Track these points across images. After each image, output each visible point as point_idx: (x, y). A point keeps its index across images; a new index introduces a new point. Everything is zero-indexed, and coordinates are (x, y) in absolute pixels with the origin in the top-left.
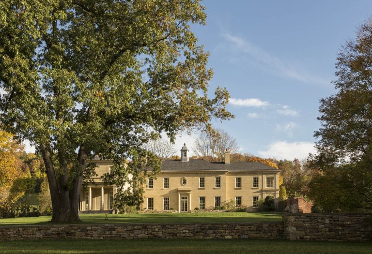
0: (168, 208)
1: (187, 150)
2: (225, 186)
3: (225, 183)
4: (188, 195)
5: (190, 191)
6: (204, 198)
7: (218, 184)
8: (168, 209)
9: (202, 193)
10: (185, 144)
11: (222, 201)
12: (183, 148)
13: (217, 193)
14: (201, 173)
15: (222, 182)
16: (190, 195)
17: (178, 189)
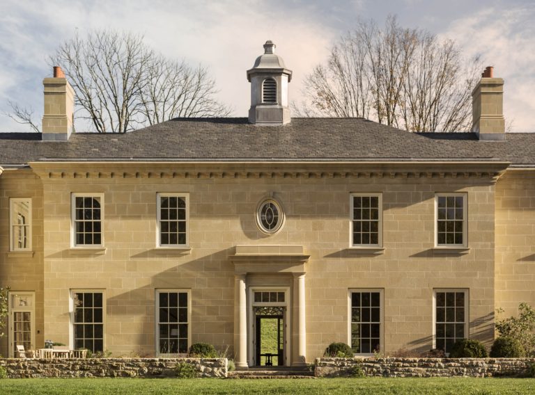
0: (185, 342)
1: (279, 72)
2: (491, 238)
3: (492, 226)
4: (292, 279)
5: (300, 260)
6: (376, 297)
7: (452, 231)
8: (184, 349)
9: (365, 274)
10: (268, 46)
11: (473, 311)
12: (258, 61)
13: (447, 274)
14: (359, 172)
15: (472, 219)
16: (302, 279)
17: (234, 250)
